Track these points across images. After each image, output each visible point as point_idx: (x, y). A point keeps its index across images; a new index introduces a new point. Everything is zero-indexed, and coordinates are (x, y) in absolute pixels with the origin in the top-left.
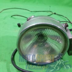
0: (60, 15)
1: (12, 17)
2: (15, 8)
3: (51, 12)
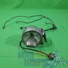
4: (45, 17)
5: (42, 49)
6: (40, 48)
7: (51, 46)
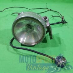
0: (54, 11)
1: (12, 14)
2: (14, 7)
3: (47, 8)
4: (51, 10)
5: (44, 49)
6: (43, 47)
7: (60, 45)
